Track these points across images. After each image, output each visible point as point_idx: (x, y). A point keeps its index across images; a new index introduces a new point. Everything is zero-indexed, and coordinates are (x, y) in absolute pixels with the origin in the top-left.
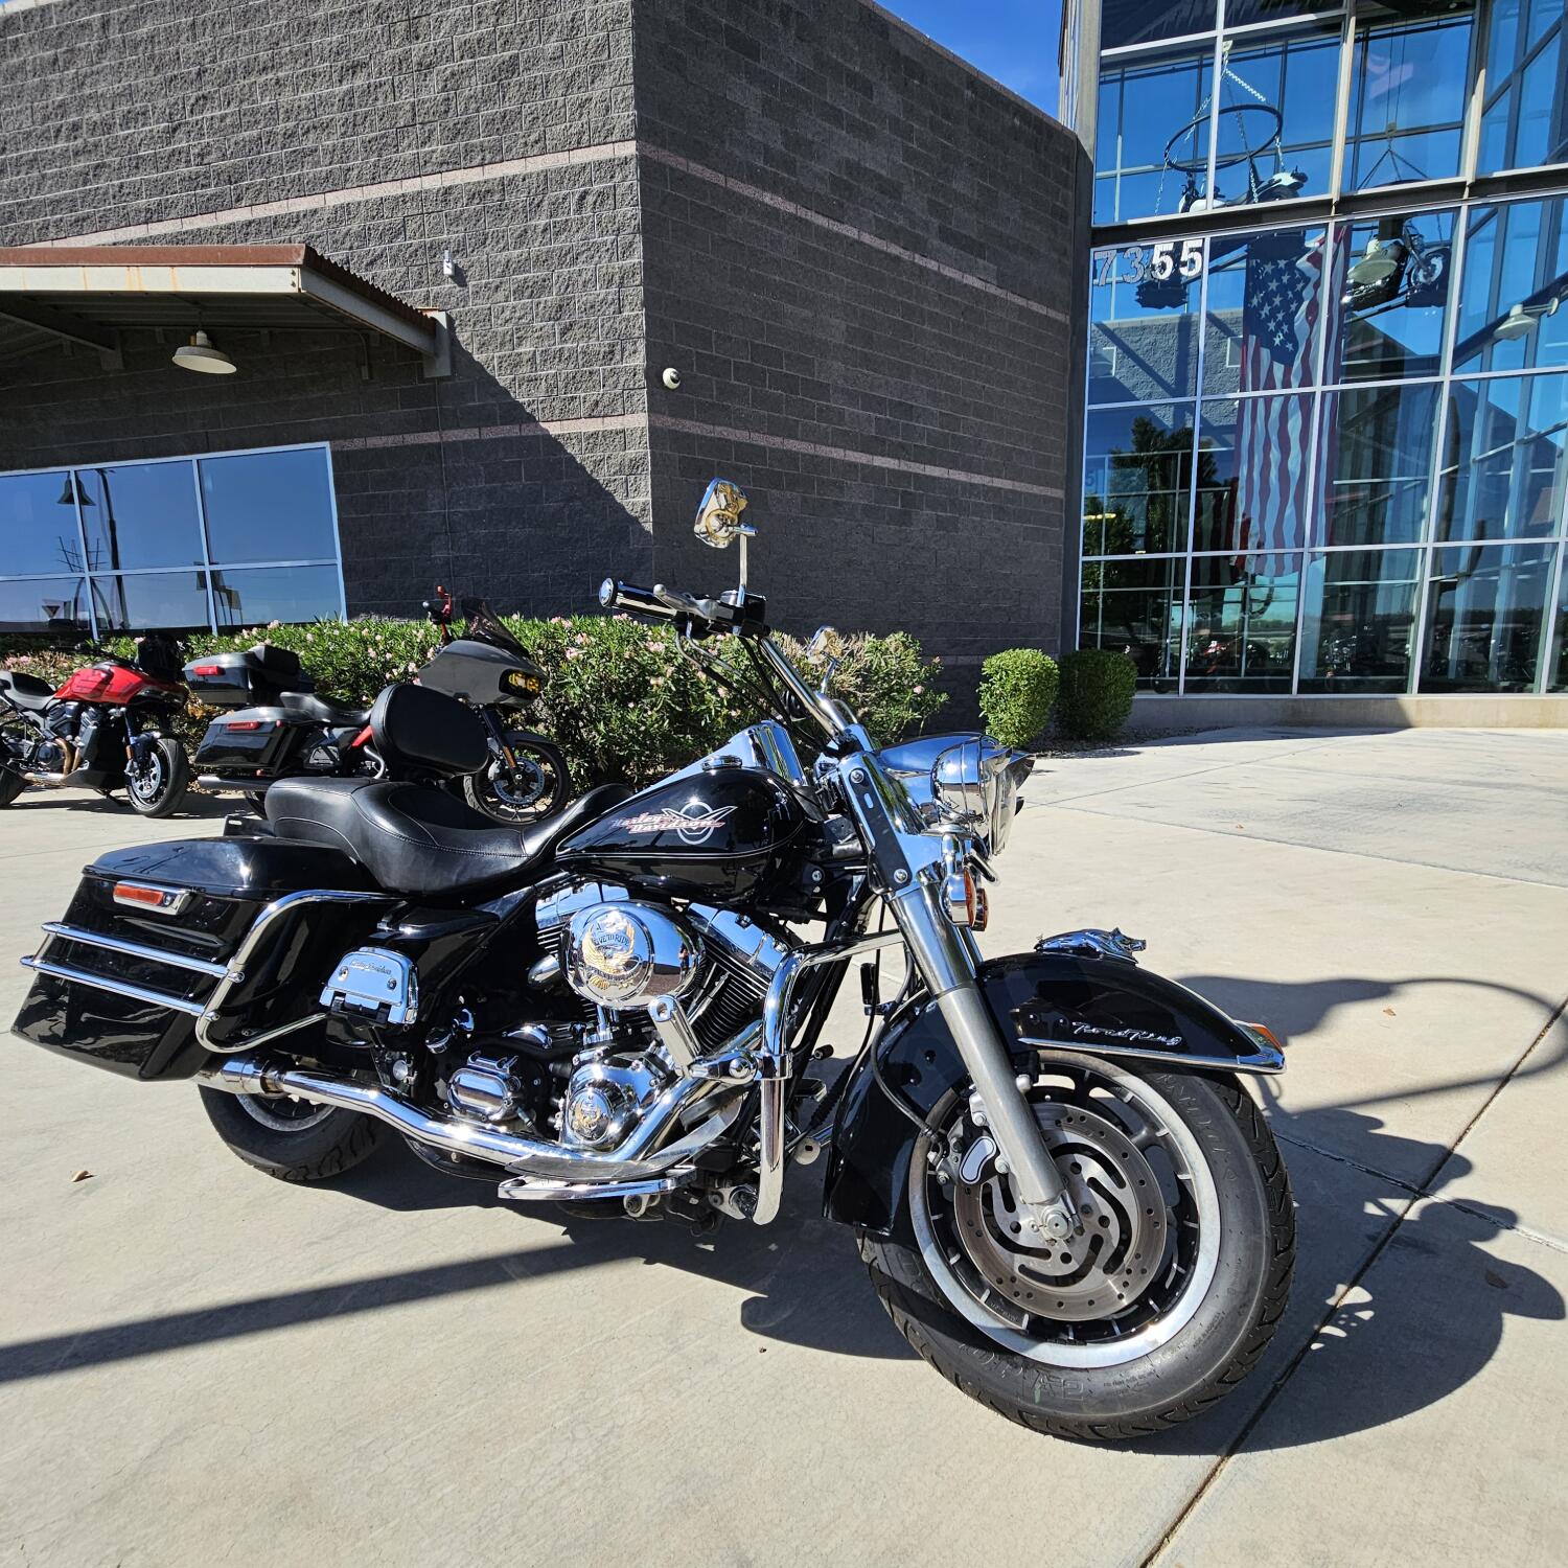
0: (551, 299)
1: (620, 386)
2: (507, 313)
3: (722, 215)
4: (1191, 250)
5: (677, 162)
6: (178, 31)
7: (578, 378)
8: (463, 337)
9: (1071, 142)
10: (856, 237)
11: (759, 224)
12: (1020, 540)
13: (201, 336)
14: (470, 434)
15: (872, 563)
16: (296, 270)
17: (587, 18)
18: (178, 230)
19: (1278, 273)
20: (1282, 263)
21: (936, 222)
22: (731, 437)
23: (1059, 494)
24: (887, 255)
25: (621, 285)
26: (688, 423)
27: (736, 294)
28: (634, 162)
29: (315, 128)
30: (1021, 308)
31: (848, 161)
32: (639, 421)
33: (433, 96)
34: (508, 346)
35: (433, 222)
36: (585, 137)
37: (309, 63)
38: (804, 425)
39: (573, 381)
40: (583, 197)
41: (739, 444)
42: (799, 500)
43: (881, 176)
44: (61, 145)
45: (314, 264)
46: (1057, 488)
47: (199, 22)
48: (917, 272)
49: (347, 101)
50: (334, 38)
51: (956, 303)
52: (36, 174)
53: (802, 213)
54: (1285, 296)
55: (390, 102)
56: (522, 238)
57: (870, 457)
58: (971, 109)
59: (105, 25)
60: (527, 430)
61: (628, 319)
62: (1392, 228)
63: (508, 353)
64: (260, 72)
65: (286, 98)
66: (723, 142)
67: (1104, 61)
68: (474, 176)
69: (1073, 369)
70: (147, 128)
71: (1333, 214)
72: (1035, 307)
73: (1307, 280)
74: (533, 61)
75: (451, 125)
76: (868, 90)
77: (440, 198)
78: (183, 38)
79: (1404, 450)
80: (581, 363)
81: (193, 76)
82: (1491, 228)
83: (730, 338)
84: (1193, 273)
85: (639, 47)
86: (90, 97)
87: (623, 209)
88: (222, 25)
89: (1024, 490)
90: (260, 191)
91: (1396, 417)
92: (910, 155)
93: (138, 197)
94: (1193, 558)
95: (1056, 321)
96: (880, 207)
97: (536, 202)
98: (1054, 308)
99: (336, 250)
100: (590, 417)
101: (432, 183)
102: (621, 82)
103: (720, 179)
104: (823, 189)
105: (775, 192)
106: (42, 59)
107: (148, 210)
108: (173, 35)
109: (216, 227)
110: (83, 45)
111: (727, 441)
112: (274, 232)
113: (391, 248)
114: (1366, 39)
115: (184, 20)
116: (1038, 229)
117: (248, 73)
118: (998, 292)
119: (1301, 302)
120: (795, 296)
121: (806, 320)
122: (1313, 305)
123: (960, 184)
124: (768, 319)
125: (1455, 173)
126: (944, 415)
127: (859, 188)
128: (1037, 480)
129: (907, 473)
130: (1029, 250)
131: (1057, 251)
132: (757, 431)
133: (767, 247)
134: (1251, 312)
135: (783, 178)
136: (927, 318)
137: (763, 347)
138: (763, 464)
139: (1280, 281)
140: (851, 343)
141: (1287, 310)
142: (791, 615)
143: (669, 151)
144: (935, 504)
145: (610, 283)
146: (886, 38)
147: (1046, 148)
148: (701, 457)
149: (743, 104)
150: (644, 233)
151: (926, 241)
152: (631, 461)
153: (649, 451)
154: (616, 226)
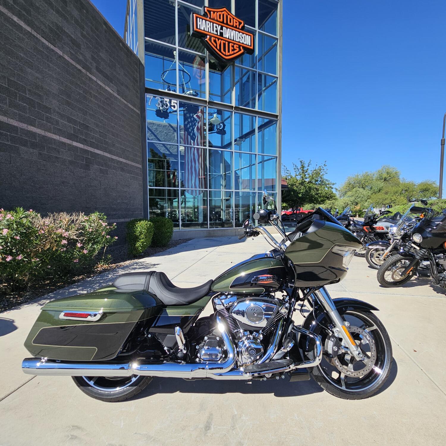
4: (174, 103)
9: (137, 59)
10: (62, 55)
11: (11, 28)
12: (129, 180)
15: (74, 184)
19: (190, 117)
20: (191, 115)
21: (95, 65)
23: (140, 166)
24: (75, 67)
30: (125, 104)
31: (57, 24)
42: (37, 153)
43: (72, 37)
46: (139, 164)
48: (88, 78)
51: (102, 93)
53: (35, 34)
54: (192, 123)
57: (71, 141)
58: (105, 32)
62: (219, 112)
67: (147, 41)
69: (142, 128)
71: (207, 104)
72: (130, 105)
73: (197, 121)
84: (175, 109)
89: (129, 163)
92: (82, 34)
94: (181, 190)
95: (136, 112)
96: (72, 49)
98: (135, 107)
104: (47, 30)
116: (129, 81)
118: (118, 96)
119: (195, 126)
120: (32, 67)
121: (38, 79)
122: (198, 127)
123: (103, 55)
124: (17, 71)
125: (231, 103)
126: (101, 132)
127: (62, 37)
128: (133, 161)
129: (88, 150)
130: (127, 87)
131: (135, 90)
132: (12, 119)
133: (16, 39)
134: (185, 126)
135: (24, 14)
136: (92, 96)
137: (14, 82)
138: (16, 134)
139: (191, 119)
140: (61, 95)
141: (193, 127)
142: (34, 204)
144: (99, 164)
147: (130, 57)
151: (91, 69)
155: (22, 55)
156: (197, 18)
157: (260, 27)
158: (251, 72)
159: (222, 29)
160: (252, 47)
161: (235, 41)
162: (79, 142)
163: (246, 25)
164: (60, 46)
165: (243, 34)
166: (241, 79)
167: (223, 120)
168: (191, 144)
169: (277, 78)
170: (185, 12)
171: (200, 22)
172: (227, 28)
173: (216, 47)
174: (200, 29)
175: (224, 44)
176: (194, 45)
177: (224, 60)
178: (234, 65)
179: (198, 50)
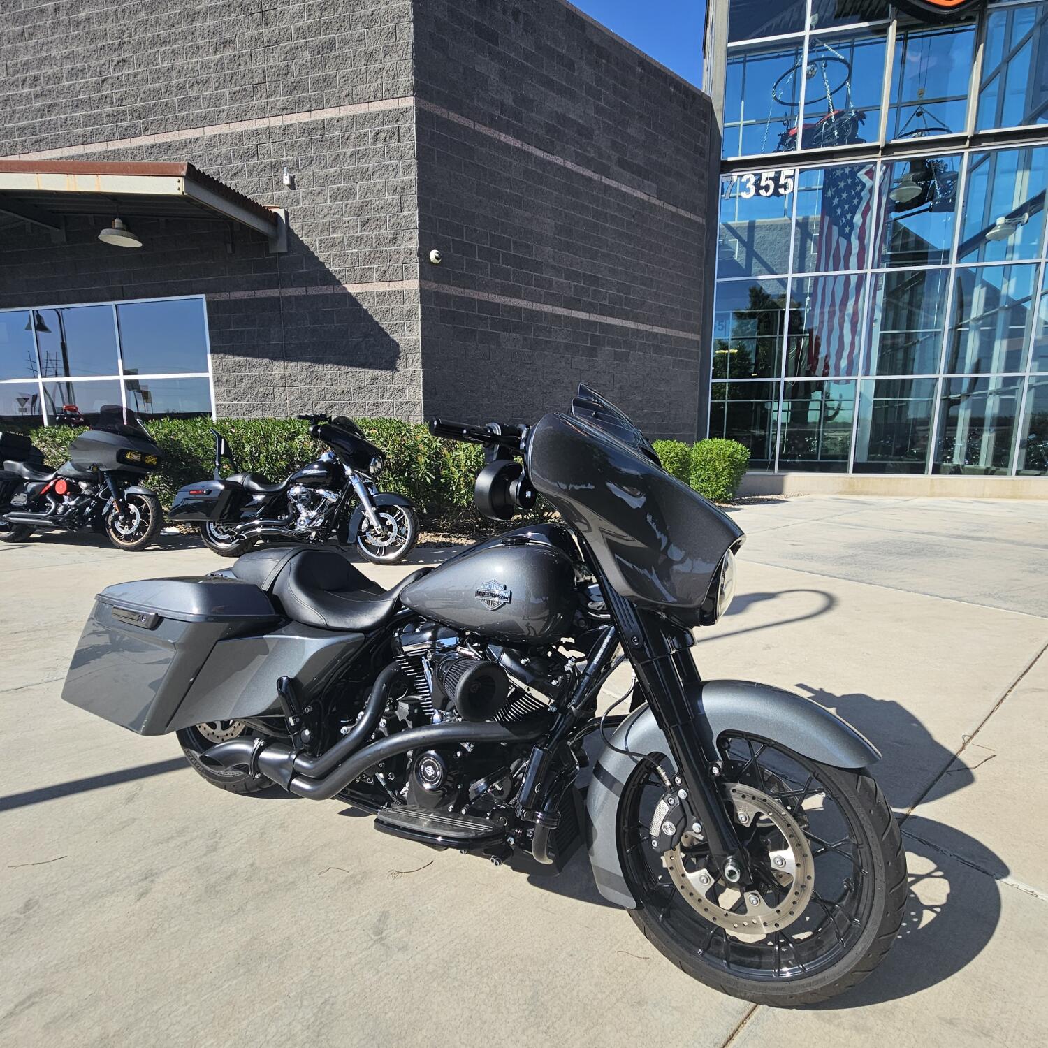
0: (355, 201)
1: (401, 261)
2: (325, 211)
3: (471, 147)
4: (787, 177)
5: (442, 112)
6: (106, 15)
7: (372, 255)
8: (294, 226)
9: (706, 102)
10: (562, 164)
11: (496, 154)
12: (671, 368)
13: (118, 222)
14: (300, 291)
15: (571, 382)
16: (181, 179)
17: (382, 14)
18: (104, 149)
21: (616, 156)
22: (475, 297)
23: (697, 337)
24: (582, 176)
25: (402, 194)
26: (446, 287)
27: (480, 201)
28: (411, 111)
29: (197, 83)
30: (672, 213)
31: (556, 112)
32: (413, 285)
33: (277, 63)
34: (326, 232)
35: (276, 149)
36: (379, 94)
37: (194, 40)
38: (526, 289)
39: (369, 258)
40: (377, 134)
41: (481, 302)
42: (521, 339)
43: (579, 124)
44: (26, 90)
45: (194, 176)
46: (695, 333)
47: (120, 10)
48: (603, 188)
49: (219, 66)
50: (212, 23)
51: (628, 209)
52: (8, 109)
53: (526, 147)
55: (249, 67)
56: (336, 160)
57: (569, 311)
58: (641, 80)
59: (56, 10)
60: (337, 290)
61: (406, 217)
63: (326, 237)
64: (161, 45)
65: (178, 63)
66: (472, 99)
67: (730, 51)
68: (305, 118)
69: (707, 255)
70: (83, 81)
71: (879, 155)
72: (683, 213)
74: (346, 42)
75: (290, 84)
76: (571, 66)
77: (282, 132)
78: (109, 21)
80: (374, 245)
81: (116, 46)
82: (985, 166)
83: (476, 230)
84: (787, 192)
85: (417, 34)
86: (46, 58)
87: (404, 143)
88: (136, 13)
89: (673, 334)
90: (160, 125)
91: (923, 289)
92: (597, 107)
93: (78, 126)
95: (696, 222)
96: (578, 144)
97: (346, 136)
98: (695, 214)
99: (211, 165)
100: (380, 281)
101: (276, 122)
102: (404, 57)
103: (470, 124)
104: (542, 132)
105: (507, 133)
106: (14, 31)
107: (84, 136)
108: (102, 18)
109: (130, 148)
110: (42, 23)
111: (472, 299)
112: (170, 152)
113: (248, 165)
114: (906, 39)
115: (110, 8)
116: (685, 161)
117: (153, 44)
118: (658, 202)
120: (520, 203)
121: (528, 219)
123: (634, 130)
124: (502, 218)
125: (960, 130)
126: (620, 284)
127: (564, 131)
128: (682, 327)
129: (595, 322)
130: (678, 175)
131: (696, 175)
132: (493, 293)
133: (501, 170)
135: (513, 124)
136: (609, 219)
137: (498, 236)
138: (497, 315)
140: (558, 235)
143: (436, 104)
144: (613, 343)
145: (395, 192)
146: (584, 31)
147: (691, 107)
148: (455, 309)
149: (487, 74)
150: (418, 159)
151: (609, 168)
152: (407, 311)
153: (420, 305)
154: (400, 154)
155: (508, 191)
162: (582, 311)
164: (560, 149)
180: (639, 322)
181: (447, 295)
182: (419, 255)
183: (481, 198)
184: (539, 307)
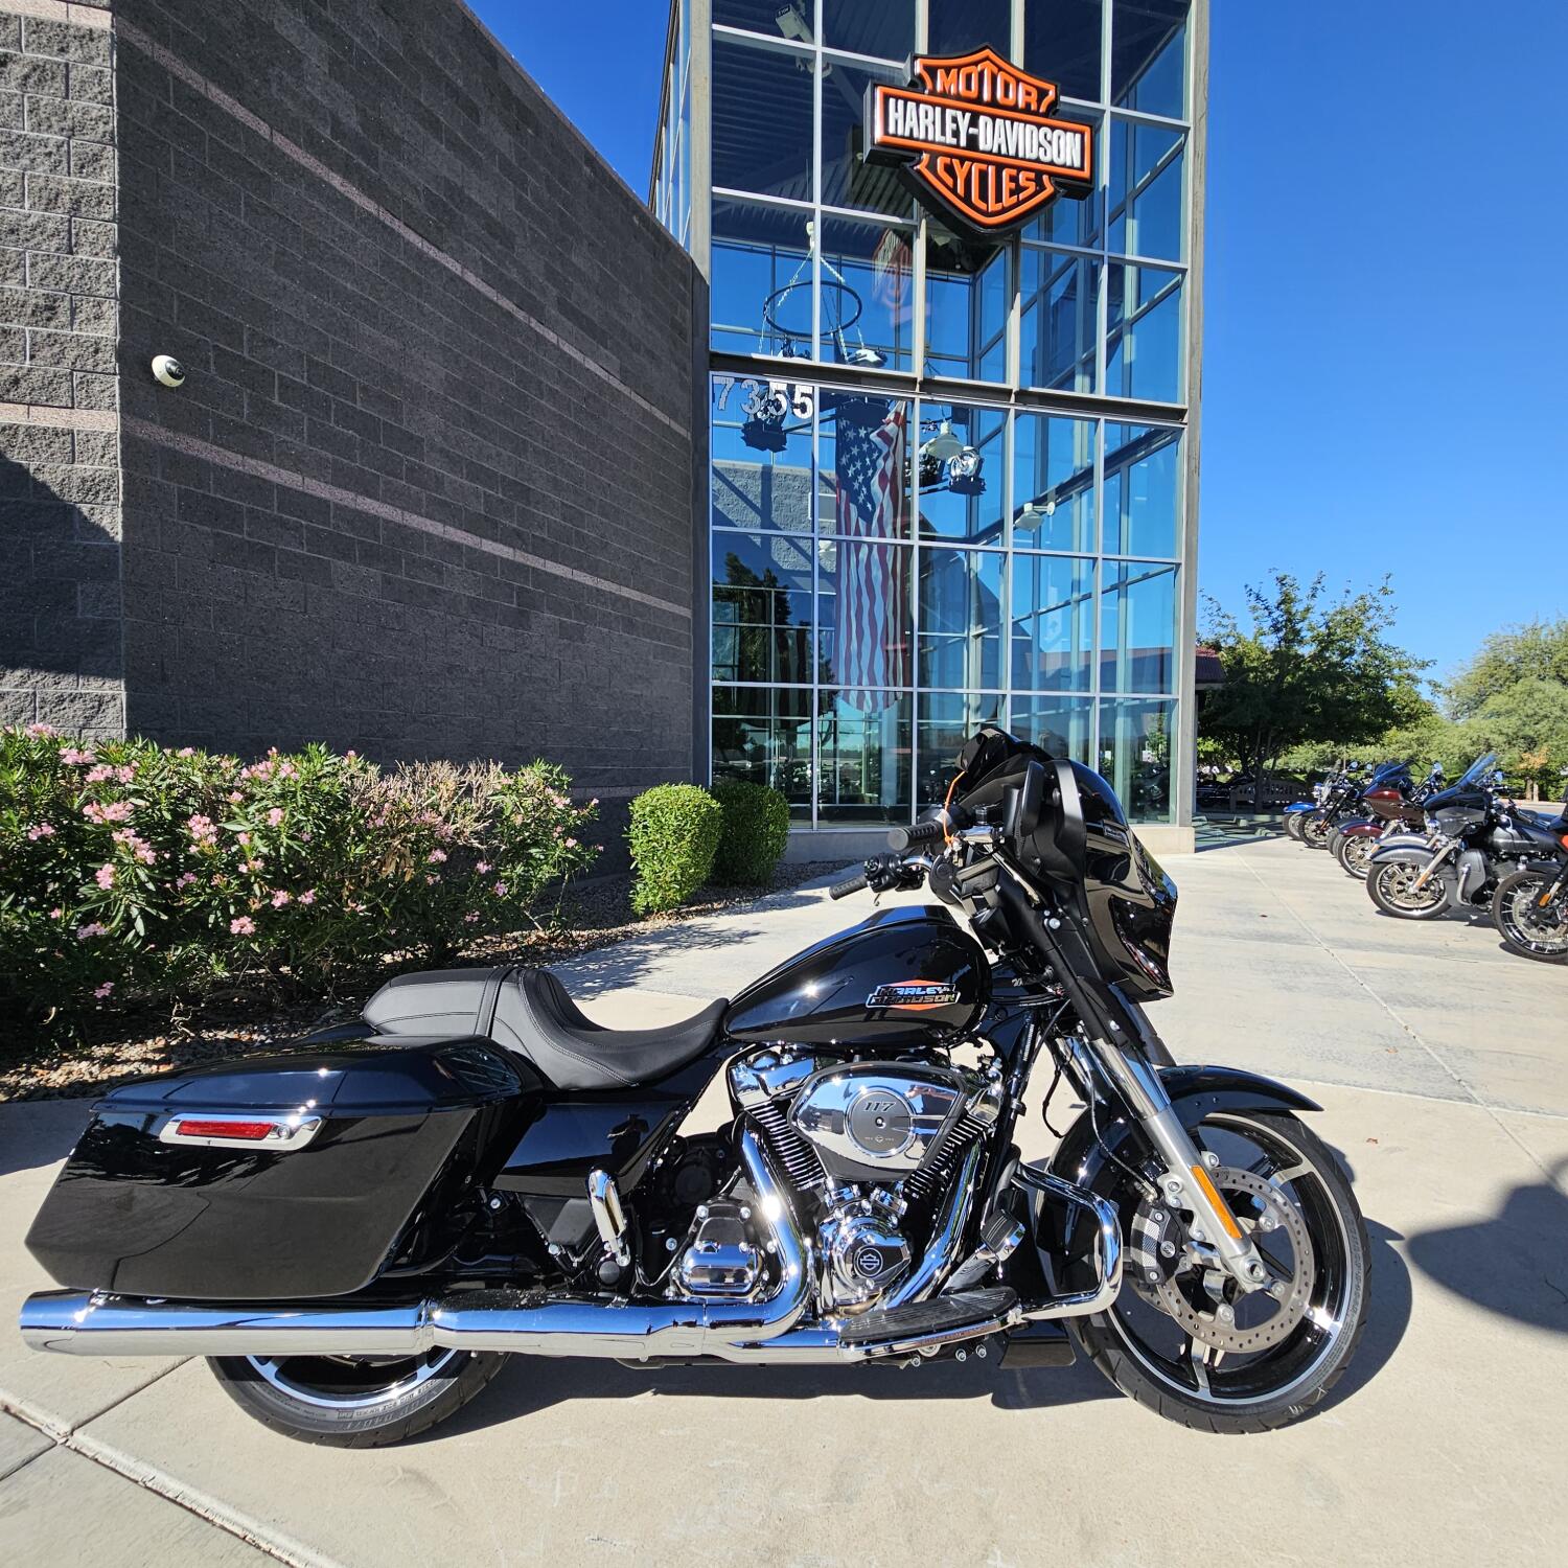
1: (67, 362)
3: (263, 175)
4: (803, 395)
5: (195, 80)
9: (686, 263)
10: (458, 273)
11: (323, 209)
12: (651, 658)
15: (483, 671)
19: (859, 441)
20: (862, 433)
21: (555, 292)
22: (274, 478)
23: (686, 612)
24: (501, 308)
25: (74, 212)
26: (197, 443)
27: (285, 288)
28: (106, 42)
30: (644, 410)
31: (447, 181)
32: (103, 422)
38: (387, 483)
41: (284, 490)
42: (379, 579)
43: (489, 216)
46: (684, 606)
48: (534, 338)
51: (578, 386)
53: (386, 218)
54: (864, 462)
57: (477, 539)
58: (590, 187)
61: (87, 265)
62: (960, 415)
66: (268, 81)
67: (719, 199)
69: (696, 487)
71: (917, 390)
72: (659, 414)
73: (880, 452)
76: (473, 113)
79: (943, 614)
83: (274, 344)
84: (807, 416)
87: (83, 103)
89: (652, 604)
92: (520, 200)
94: (820, 691)
95: (678, 434)
96: (489, 249)
98: (676, 421)
100: (3, 399)
103: (264, 129)
104: (418, 203)
105: (348, 171)
111: (264, 480)
116: (659, 335)
118: (622, 388)
119: (875, 470)
120: (375, 317)
121: (392, 353)
122: (883, 475)
123: (579, 259)
124: (335, 334)
125: (1004, 382)
126: (566, 505)
127: (462, 218)
128: (664, 594)
130: (650, 354)
131: (677, 364)
132: (314, 477)
133: (333, 241)
134: (841, 470)
135: (359, 166)
136: (545, 393)
137: (327, 368)
138: (324, 524)
139: (860, 447)
140: (453, 396)
141: (865, 474)
142: (366, 735)
143: (174, 53)
144: (558, 607)
145: (52, 203)
146: (496, 68)
147: (664, 260)
148: (219, 496)
149: (300, 48)
150: (124, 147)
151: (543, 308)
152: (84, 481)
153: (120, 470)
154: (68, 124)
155: (349, 285)
156: (886, 98)
157: (1118, 98)
158: (1081, 261)
159: (974, 123)
160: (1086, 174)
161: (1024, 159)
162: (501, 542)
163: (1063, 99)
164: (454, 245)
165: (1053, 128)
166: (1046, 290)
167: (976, 442)
168: (858, 533)
169: (1183, 271)
170: (848, 86)
171: (896, 110)
172: (994, 118)
173: (954, 190)
174: (895, 135)
175: (983, 175)
176: (877, 193)
177: (982, 230)
178: (1016, 245)
179: (892, 207)
180: (598, 576)
181: (197, 461)
182: (118, 360)
183: (287, 282)
184: (415, 521)
